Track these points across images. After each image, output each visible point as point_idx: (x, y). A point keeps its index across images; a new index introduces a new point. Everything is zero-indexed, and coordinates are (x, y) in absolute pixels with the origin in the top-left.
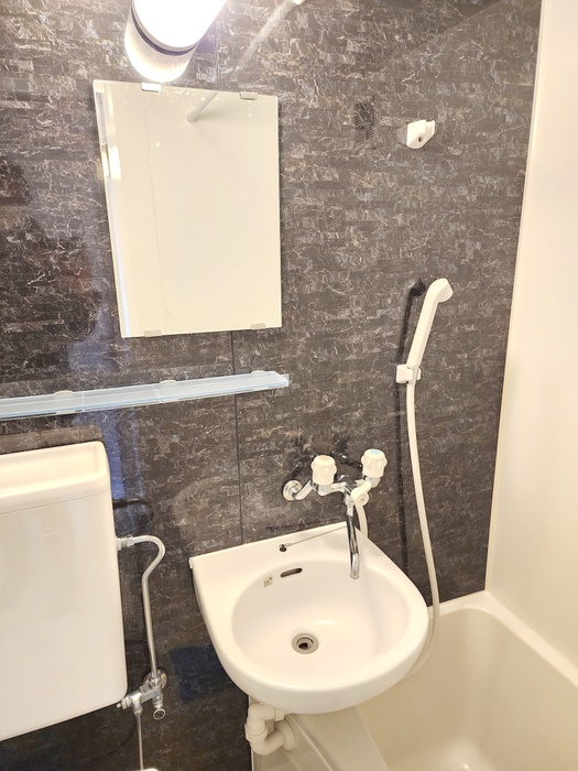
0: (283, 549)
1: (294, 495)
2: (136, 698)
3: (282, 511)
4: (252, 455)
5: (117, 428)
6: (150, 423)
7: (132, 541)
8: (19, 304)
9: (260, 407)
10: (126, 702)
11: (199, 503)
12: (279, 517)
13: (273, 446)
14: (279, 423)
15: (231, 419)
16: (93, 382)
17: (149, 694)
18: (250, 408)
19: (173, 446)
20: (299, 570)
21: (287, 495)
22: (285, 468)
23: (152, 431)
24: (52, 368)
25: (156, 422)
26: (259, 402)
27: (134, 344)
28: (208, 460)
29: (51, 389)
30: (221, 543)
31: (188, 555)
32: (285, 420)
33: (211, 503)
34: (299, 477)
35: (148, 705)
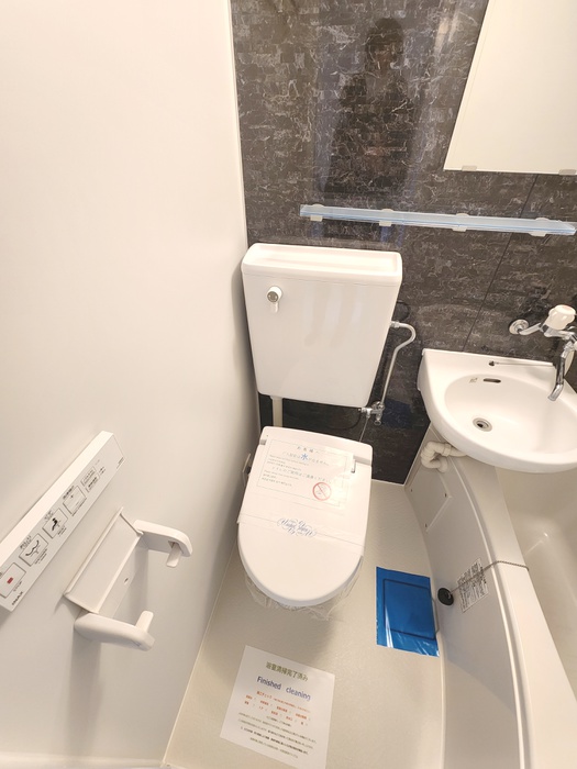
0: (492, 364)
1: (519, 330)
2: (369, 410)
3: (501, 339)
4: (500, 291)
5: (412, 246)
6: (436, 247)
7: (398, 324)
8: (381, 130)
9: (527, 253)
10: (364, 409)
11: (445, 315)
12: (497, 343)
13: (521, 289)
14: (536, 270)
15: (497, 258)
16: (410, 205)
17: (376, 411)
18: (519, 252)
19: (445, 268)
20: (498, 381)
21: (513, 330)
22: (522, 307)
23: (435, 253)
24: (386, 189)
25: (440, 247)
26: (529, 248)
27: (450, 177)
28: (465, 286)
29: (380, 207)
30: (448, 346)
31: (423, 346)
32: (543, 269)
33: (453, 317)
34: (530, 318)
35: (373, 416)
